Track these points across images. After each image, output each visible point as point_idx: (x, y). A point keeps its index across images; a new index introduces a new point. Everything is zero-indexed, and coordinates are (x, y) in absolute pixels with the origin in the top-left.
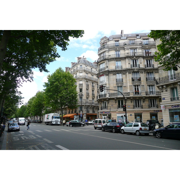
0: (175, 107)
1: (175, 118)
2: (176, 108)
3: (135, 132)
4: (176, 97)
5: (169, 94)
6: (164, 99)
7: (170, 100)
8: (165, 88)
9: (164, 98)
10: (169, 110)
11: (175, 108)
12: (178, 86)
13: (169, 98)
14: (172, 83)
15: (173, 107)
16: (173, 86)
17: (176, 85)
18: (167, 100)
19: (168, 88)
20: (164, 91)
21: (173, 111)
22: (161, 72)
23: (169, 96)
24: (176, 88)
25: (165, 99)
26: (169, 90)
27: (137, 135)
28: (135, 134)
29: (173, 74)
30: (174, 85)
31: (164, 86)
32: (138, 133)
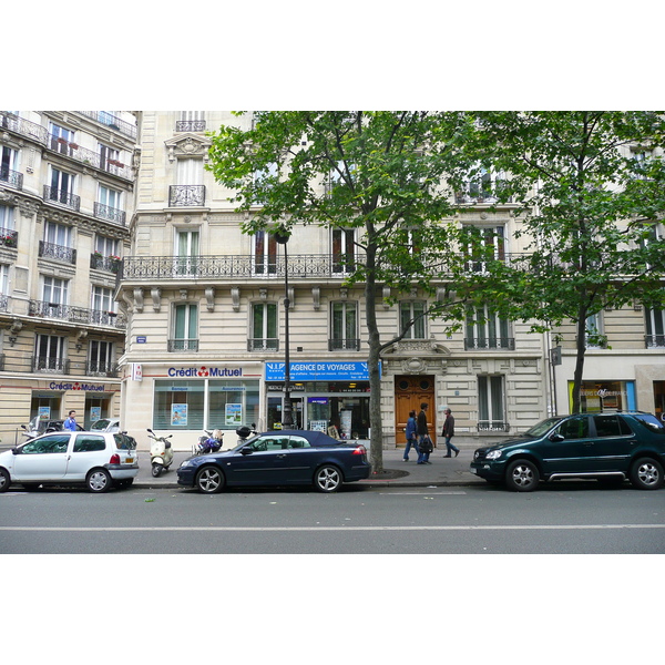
0: (182, 373)
1: (173, 413)
2: (185, 377)
3: (81, 476)
4: (186, 338)
5: (165, 324)
6: (142, 339)
7: (165, 347)
8: (156, 301)
9: (144, 337)
10: (158, 383)
11: (179, 377)
12: (204, 301)
13: (165, 339)
14: (183, 288)
15: (173, 372)
16: (185, 297)
17: (197, 298)
18: (155, 347)
19: (165, 301)
20: (149, 309)
21: (169, 389)
22: (146, 236)
23: (165, 331)
24: (193, 307)
25: (145, 342)
26: (167, 307)
27: (91, 491)
28: (80, 487)
29: (189, 254)
30: (188, 294)
31: (155, 293)
32: (98, 481)
